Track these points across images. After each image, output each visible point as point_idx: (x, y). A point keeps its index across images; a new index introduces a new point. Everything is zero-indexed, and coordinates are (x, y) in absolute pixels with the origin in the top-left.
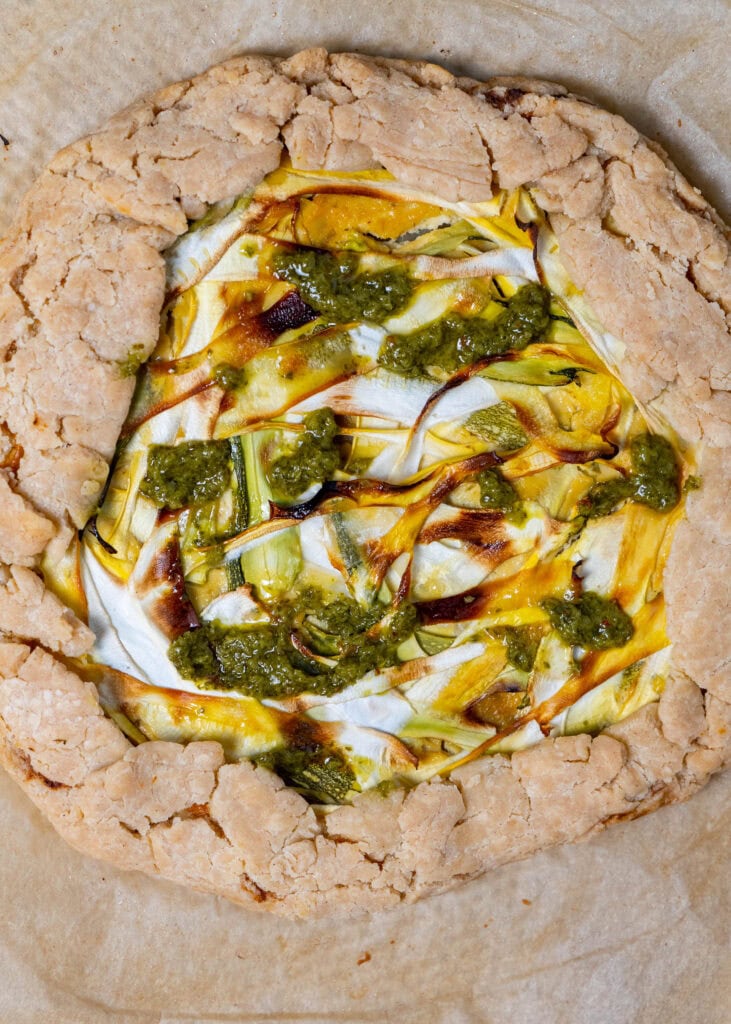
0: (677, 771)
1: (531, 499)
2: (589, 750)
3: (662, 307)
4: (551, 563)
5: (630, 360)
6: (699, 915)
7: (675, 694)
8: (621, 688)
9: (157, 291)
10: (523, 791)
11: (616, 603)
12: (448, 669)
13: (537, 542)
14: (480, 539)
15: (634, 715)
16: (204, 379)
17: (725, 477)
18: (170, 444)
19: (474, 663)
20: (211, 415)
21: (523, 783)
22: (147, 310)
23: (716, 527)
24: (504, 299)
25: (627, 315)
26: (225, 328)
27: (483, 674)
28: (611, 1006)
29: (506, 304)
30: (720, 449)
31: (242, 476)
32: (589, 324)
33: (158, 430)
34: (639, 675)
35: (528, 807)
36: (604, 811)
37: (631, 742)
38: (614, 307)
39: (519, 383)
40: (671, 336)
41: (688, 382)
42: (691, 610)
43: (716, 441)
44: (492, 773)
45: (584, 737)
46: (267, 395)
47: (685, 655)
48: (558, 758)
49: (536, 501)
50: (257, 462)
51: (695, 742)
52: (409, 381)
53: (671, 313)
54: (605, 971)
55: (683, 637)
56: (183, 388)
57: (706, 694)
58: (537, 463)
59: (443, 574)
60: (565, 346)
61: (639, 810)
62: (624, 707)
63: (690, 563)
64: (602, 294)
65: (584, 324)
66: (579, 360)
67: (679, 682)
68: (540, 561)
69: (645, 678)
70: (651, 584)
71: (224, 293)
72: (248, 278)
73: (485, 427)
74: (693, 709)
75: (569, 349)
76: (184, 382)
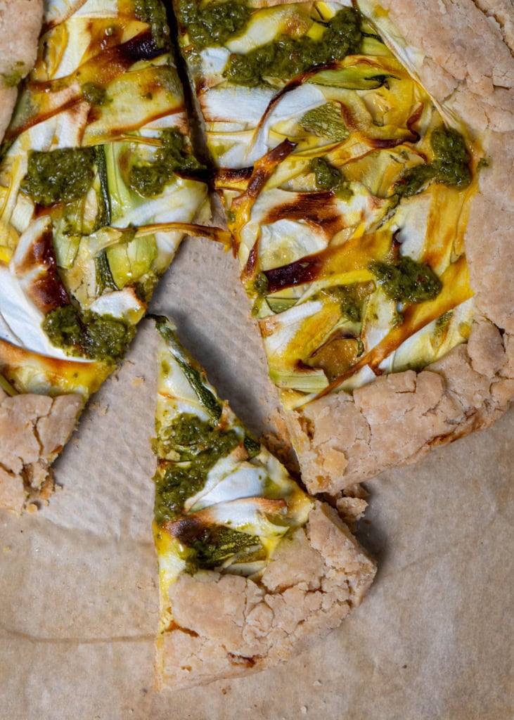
0: (485, 397)
1: (356, 180)
2: (415, 383)
3: (452, 20)
4: (374, 234)
5: (428, 64)
6: (506, 517)
7: (480, 334)
8: (435, 335)
9: (35, 18)
10: (364, 420)
11: (428, 263)
12: (293, 324)
13: (363, 216)
14: (316, 215)
15: (448, 354)
16: (74, 95)
17: (508, 157)
18: (46, 150)
19: (314, 318)
20: (79, 126)
21: (364, 413)
22: (27, 34)
23: (503, 198)
24: (323, 21)
25: (425, 27)
26: (91, 56)
27: (322, 326)
28: (443, 599)
29: (327, 25)
30: (503, 134)
31: (103, 177)
32: (394, 39)
33: (37, 137)
34: (449, 324)
35: (368, 433)
36: (430, 433)
37: (448, 375)
38: (415, 21)
39: (340, 87)
40: (460, 43)
41: (476, 81)
42: (489, 265)
43: (500, 126)
44: (338, 406)
45: (411, 372)
46: (129, 111)
47: (486, 301)
48: (390, 390)
49: (360, 181)
50: (117, 167)
51: (497, 374)
52: (253, 89)
53: (459, 25)
54: (435, 571)
55: (484, 287)
56: (57, 103)
57: (504, 335)
58: (356, 153)
59: (291, 243)
60: (375, 57)
61: (457, 433)
62: (438, 350)
63: (485, 227)
64: (405, 11)
65: (390, 39)
66: (387, 68)
67: (483, 324)
68: (365, 232)
69: (454, 326)
70: (454, 249)
71: (90, 27)
72: (110, 16)
73: (317, 123)
74: (495, 346)
75: (379, 59)
76: (58, 99)
